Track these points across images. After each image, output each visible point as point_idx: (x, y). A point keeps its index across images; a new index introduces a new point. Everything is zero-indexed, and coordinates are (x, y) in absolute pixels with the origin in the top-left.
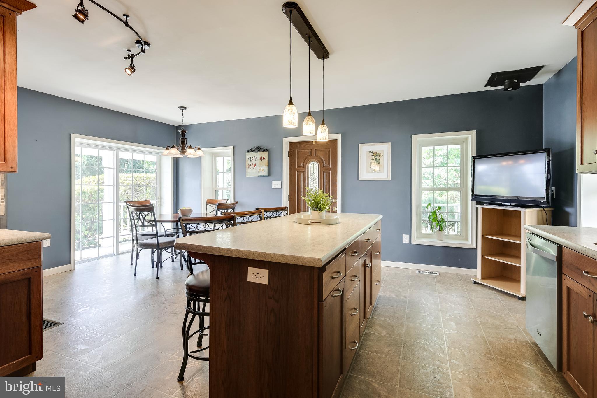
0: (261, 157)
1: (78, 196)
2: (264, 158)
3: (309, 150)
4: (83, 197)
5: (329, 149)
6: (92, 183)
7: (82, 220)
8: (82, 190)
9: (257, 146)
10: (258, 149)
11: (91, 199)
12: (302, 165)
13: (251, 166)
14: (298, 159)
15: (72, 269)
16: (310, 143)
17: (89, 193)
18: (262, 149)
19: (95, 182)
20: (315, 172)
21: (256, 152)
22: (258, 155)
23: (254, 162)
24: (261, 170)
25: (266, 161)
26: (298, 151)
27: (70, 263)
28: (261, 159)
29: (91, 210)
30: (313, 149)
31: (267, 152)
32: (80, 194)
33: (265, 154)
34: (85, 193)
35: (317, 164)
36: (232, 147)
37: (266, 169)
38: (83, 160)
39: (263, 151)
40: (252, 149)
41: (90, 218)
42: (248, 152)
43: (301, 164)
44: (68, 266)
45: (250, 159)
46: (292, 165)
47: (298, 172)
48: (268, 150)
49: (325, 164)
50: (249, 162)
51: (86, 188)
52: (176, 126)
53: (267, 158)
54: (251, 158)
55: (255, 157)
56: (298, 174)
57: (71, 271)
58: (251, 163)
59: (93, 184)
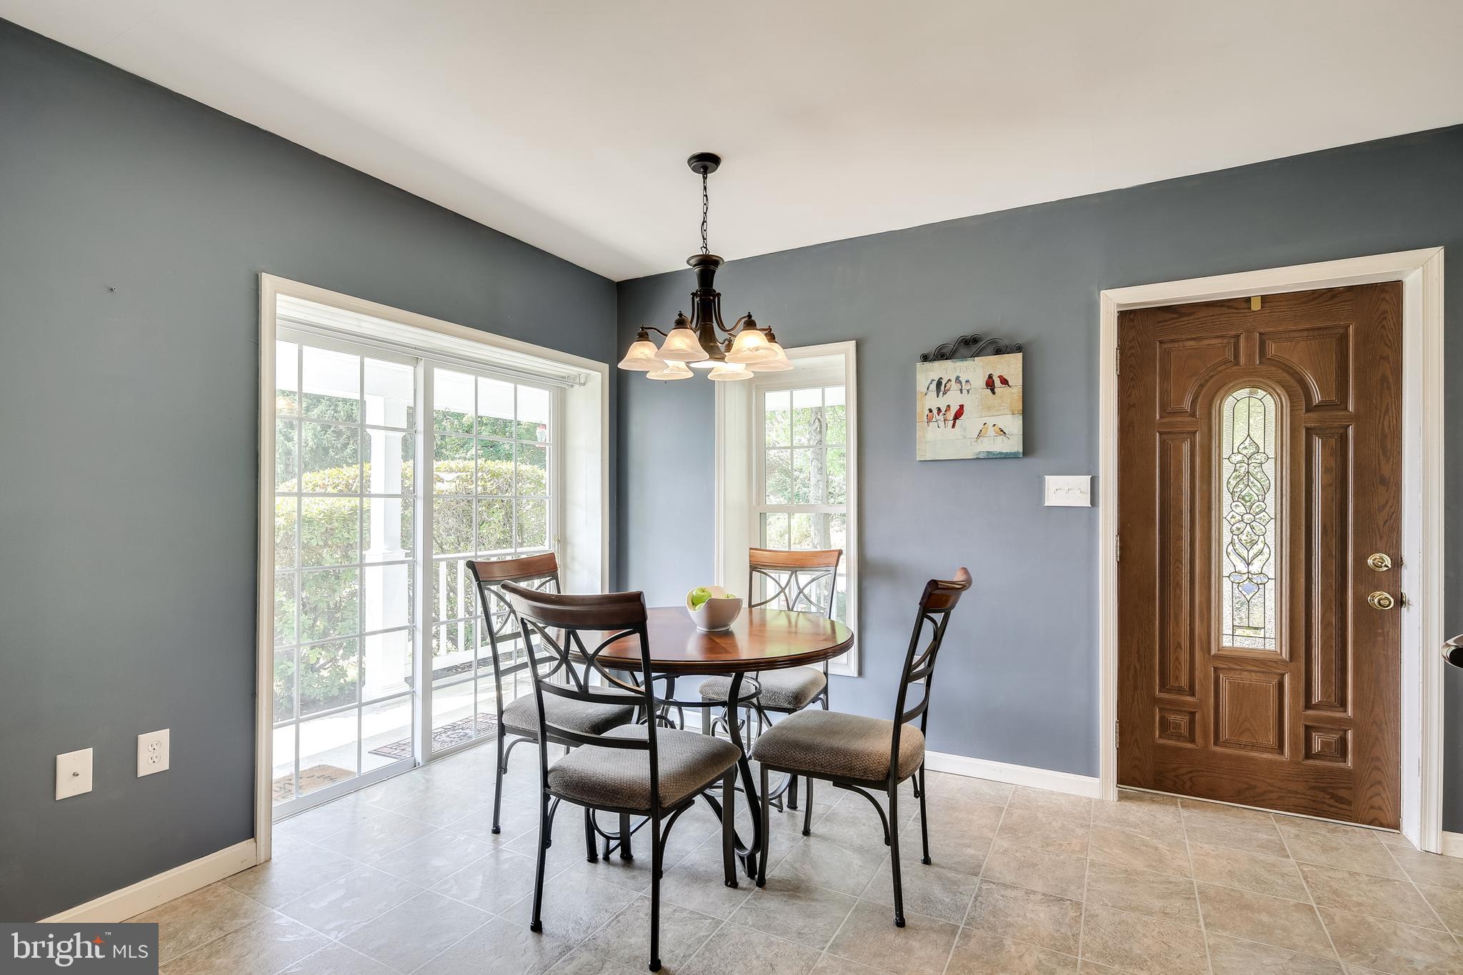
0: (990, 377)
1: (290, 533)
2: (1004, 382)
3: (1226, 341)
4: (306, 537)
5: (1341, 331)
6: (330, 490)
7: (301, 611)
8: (303, 513)
9: (967, 331)
10: (970, 346)
11: (330, 543)
12: (1187, 405)
13: (941, 417)
14: (1165, 375)
15: (262, 859)
16: (1229, 307)
17: (323, 522)
18: (993, 342)
19: (339, 488)
20: (1257, 436)
21: (964, 358)
22: (974, 370)
23: (953, 399)
24: (991, 432)
25: (1015, 391)
26: (1165, 346)
27: (252, 834)
28: (990, 384)
29: (331, 577)
30: (1249, 332)
31: (1020, 355)
32: (296, 526)
33: (1011, 366)
34: (310, 522)
35: (1270, 402)
36: (851, 345)
37: (1014, 425)
38: (303, 437)
39: (998, 352)
40: (942, 347)
41: (325, 605)
42: (925, 358)
43: (1180, 401)
44: (244, 846)
45: (933, 386)
46: (1134, 405)
47: (1164, 437)
48: (1019, 349)
49: (1317, 397)
50: (932, 401)
51: (314, 507)
52: (619, 283)
53: (1016, 379)
54: (939, 384)
55: (958, 378)
56: (1162, 443)
57: (256, 870)
58: (942, 402)
59: (335, 491)
